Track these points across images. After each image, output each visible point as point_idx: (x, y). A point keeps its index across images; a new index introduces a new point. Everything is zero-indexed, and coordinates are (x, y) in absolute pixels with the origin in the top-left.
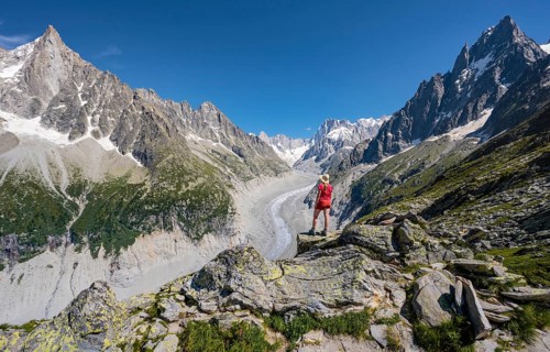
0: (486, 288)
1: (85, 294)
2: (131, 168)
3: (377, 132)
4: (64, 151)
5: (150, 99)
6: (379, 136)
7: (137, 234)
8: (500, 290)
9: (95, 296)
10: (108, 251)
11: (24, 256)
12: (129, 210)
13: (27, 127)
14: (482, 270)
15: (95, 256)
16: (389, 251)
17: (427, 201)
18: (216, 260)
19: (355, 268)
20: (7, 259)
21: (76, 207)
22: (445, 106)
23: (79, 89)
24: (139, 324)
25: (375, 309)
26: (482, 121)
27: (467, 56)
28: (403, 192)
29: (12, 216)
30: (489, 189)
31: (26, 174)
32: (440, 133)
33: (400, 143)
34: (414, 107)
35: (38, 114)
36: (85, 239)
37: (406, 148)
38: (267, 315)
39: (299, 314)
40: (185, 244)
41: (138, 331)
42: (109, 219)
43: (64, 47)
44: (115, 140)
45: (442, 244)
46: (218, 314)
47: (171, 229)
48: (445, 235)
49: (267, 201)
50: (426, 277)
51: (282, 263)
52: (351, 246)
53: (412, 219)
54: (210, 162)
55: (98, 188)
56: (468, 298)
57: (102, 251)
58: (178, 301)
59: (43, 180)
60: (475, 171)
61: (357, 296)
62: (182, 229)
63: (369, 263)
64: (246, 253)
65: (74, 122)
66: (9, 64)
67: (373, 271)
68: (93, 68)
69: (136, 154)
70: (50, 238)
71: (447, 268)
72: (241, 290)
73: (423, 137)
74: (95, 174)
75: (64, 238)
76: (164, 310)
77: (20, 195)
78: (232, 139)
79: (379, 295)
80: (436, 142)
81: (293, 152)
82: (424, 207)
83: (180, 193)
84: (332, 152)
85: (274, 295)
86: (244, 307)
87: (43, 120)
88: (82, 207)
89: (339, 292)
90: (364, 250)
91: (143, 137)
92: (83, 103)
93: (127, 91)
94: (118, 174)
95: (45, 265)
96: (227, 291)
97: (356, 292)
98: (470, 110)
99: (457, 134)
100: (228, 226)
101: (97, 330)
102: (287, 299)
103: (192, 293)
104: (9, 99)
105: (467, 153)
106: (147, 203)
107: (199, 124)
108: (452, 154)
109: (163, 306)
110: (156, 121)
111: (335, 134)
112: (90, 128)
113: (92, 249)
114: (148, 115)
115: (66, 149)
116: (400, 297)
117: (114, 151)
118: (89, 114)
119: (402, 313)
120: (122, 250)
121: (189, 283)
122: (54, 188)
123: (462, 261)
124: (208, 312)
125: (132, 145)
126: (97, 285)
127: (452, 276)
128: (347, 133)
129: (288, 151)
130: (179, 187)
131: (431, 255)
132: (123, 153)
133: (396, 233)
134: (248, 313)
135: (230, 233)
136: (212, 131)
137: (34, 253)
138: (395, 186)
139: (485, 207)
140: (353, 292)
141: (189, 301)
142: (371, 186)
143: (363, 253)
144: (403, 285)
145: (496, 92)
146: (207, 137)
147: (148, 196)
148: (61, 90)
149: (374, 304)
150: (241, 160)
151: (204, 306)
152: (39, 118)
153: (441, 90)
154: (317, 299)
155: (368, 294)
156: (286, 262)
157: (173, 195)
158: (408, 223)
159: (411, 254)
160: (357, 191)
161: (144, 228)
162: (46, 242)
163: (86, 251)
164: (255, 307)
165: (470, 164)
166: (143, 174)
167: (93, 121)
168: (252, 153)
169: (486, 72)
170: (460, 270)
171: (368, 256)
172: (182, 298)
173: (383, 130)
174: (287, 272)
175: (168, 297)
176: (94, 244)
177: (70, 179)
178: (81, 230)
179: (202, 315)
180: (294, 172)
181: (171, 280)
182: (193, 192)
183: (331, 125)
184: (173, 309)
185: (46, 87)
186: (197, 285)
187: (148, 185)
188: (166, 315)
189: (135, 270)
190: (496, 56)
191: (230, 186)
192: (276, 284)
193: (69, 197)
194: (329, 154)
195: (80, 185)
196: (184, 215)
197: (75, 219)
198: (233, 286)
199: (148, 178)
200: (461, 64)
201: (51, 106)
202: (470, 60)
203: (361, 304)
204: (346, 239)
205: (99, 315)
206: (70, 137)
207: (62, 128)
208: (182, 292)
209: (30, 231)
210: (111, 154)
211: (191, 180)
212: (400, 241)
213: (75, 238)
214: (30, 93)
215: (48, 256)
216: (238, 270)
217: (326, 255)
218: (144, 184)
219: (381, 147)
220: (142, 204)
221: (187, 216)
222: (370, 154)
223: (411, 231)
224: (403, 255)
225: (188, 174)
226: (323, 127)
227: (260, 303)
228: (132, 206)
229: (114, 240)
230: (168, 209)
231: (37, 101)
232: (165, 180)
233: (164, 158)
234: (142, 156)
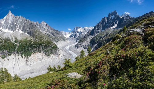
2: (27, 36)
6: (94, 29)
7: (32, 53)
10: (25, 57)
13: (6, 31)
15: (22, 57)
21: (17, 45)
22: (108, 23)
23: (15, 21)
36: (20, 53)
40: (45, 56)
42: (24, 48)
44: (23, 31)
47: (41, 52)
55: (21, 42)
57: (24, 57)
62: (44, 53)
65: (14, 28)
66: (3, 21)
69: (28, 33)
73: (104, 29)
74: (19, 38)
75: (15, 52)
81: (66, 35)
83: (42, 42)
84: (78, 35)
87: (8, 29)
91: (30, 29)
94: (24, 38)
95: (12, 58)
100: (57, 52)
104: (3, 26)
106: (33, 44)
107: (41, 27)
111: (79, 30)
112: (17, 29)
115: (13, 33)
120: (28, 57)
122: (12, 41)
125: (27, 31)
128: (82, 30)
130: (41, 40)
132: (25, 33)
135: (58, 54)
137: (10, 55)
147: (33, 43)
148: (11, 22)
157: (40, 43)
161: (33, 51)
162: (12, 53)
163: (20, 56)
167: (18, 27)
168: (57, 35)
169: (114, 18)
173: (95, 27)
176: (22, 54)
177: (15, 39)
182: (46, 42)
183: (77, 28)
185: (9, 22)
187: (33, 40)
193: (15, 43)
196: (44, 48)
197: (17, 48)
199: (32, 38)
201: (9, 26)
206: (13, 31)
210: (22, 34)
211: (44, 39)
213: (18, 52)
214: (6, 24)
215: (12, 56)
219: (95, 31)
220: (32, 45)
221: (45, 48)
222: (92, 33)
225: (43, 37)
228: (29, 45)
229: (26, 54)
230: (39, 46)
231: (7, 26)
232: (37, 39)
233: (36, 33)
234: (30, 33)
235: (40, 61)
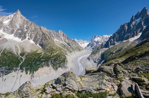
0: (142, 85)
1: (24, 85)
2: (38, 49)
3: (108, 39)
4: (20, 43)
5: (45, 29)
6: (109, 40)
7: (39, 67)
8: (146, 86)
9: (27, 85)
10: (31, 72)
11: (7, 73)
12: (37, 60)
13: (10, 37)
14: (140, 80)
15: (27, 73)
16: (112, 74)
17: (123, 59)
18: (62, 76)
19: (102, 79)
20: (2, 74)
21: (22, 59)
22: (128, 32)
23: (25, 26)
24: (39, 94)
25: (109, 91)
26: (139, 36)
27: (134, 18)
28: (116, 56)
29: (4, 62)
30: (141, 56)
31: (9, 50)
32: (127, 39)
33: (115, 42)
34: (119, 32)
35: (13, 33)
36: (24, 69)
37: (117, 44)
38: (77, 92)
39: (86, 92)
40: (53, 70)
41: (38, 96)
42: (31, 63)
43: (21, 15)
44: (34, 41)
45: (128, 72)
46: (62, 92)
47: (49, 66)
48: (129, 69)
49: (76, 58)
50: (124, 82)
51: (81, 77)
52: (101, 72)
53: (119, 64)
54: (60, 47)
55: (29, 54)
56: (137, 89)
57: (29, 72)
58: (50, 87)
59: (13, 52)
60: (137, 50)
61: (103, 87)
62: (52, 66)
63: (107, 77)
64: (71, 74)
65: (23, 35)
66: (6, 20)
67: (108, 80)
68: (29, 21)
69: (39, 45)
70: (14, 68)
71: (130, 79)
72: (69, 84)
73: (122, 40)
74: (28, 50)
75: (18, 68)
76: (46, 90)
77: (7, 56)
78: (67, 41)
79: (110, 87)
80: (126, 42)
81: (84, 44)
82: (122, 61)
83: (52, 56)
84: (95, 44)
85: (79, 86)
86: (70, 90)
87: (15, 35)
88: (24, 59)
89: (98, 86)
90: (105, 73)
91: (42, 40)
92: (26, 30)
93: (38, 27)
94: (34, 50)
95: (12, 76)
96: (65, 85)
97: (103, 86)
98: (135, 33)
99: (132, 40)
100: (65, 65)
101: (27, 96)
102: (82, 88)
103: (55, 85)
104: (6, 29)
105: (134, 45)
106: (42, 58)
107: (58, 37)
108: (130, 45)
109: (46, 89)
110: (46, 35)
111: (96, 40)
112: (27, 37)
113: (26, 72)
114: (43, 34)
116: (116, 88)
117: (34, 44)
118: (27, 33)
119: (117, 92)
120: (34, 72)
121: (54, 82)
122: (16, 54)
123: (134, 77)
124: (59, 91)
125: (39, 42)
126: (27, 82)
127: (131, 81)
128: (100, 39)
129: (83, 44)
130: (51, 54)
131: (125, 75)
132: (36, 44)
133: (114, 68)
134: (71, 92)
135: (66, 68)
136: (61, 38)
137: (9, 72)
138: (114, 54)
139: (141, 61)
140: (102, 86)
141: (54, 88)
142: (107, 54)
143: (105, 74)
144: (117, 84)
145: (142, 28)
146: (60, 40)
147: (43, 56)
148: (20, 27)
149: (108, 90)
150: (69, 46)
151: (58, 89)
152: (13, 34)
153: (127, 28)
154: (91, 88)
155: (106, 87)
156: (82, 77)
157: (50, 56)
158: (118, 66)
159: (119, 75)
160: (103, 56)
161: (41, 66)
162: (13, 69)
163: (24, 72)
164: (73, 90)
165: (136, 48)
166: (41, 50)
167: (28, 35)
168: (73, 45)
169: (139, 23)
170: (134, 80)
171: (106, 75)
172: (52, 87)
173: (110, 38)
174: (82, 79)
175: (48, 86)
176: (27, 70)
177: (21, 51)
178: (23, 66)
179: (57, 92)
180: (85, 50)
181: (48, 81)
182: (56, 55)
183: (95, 37)
184: (49, 90)
185: (16, 26)
186: (56, 83)
187: (43, 53)
188: (47, 91)
189: (38, 78)
190: (142, 18)
191: (66, 54)
192: (79, 83)
193: (20, 57)
194: (95, 45)
195: (24, 53)
196: (53, 62)
197: (22, 63)
198: (67, 83)
199: (43, 51)
200: (132, 20)
201: (17, 31)
202: (135, 19)
203: (104, 90)
204: (100, 70)
205: (27, 91)
206: (22, 40)
207: (20, 37)
208: (52, 85)
209: (9, 66)
210: (33, 45)
211: (55, 52)
212: (116, 71)
213: (21, 68)
214: (12, 27)
215: (13, 73)
216: (68, 79)
217: (94, 75)
218: (42, 53)
219: (109, 43)
221: (54, 62)
222: (106, 45)
223: (119, 68)
224: (117, 75)
225: (54, 50)
226: (93, 37)
227: (74, 89)
228: (38, 59)
229: (32, 69)
230: (48, 60)
231: (13, 30)
232: (48, 52)
233: (47, 45)
234: (41, 45)
235: (47, 76)
